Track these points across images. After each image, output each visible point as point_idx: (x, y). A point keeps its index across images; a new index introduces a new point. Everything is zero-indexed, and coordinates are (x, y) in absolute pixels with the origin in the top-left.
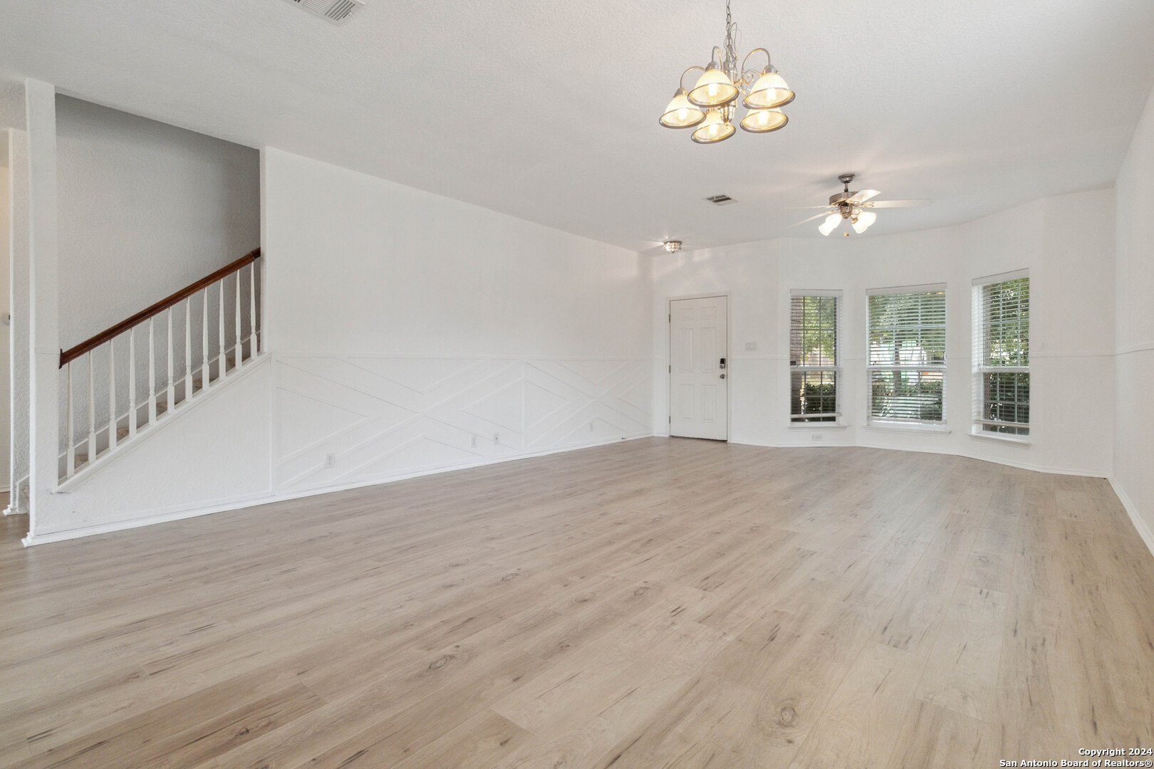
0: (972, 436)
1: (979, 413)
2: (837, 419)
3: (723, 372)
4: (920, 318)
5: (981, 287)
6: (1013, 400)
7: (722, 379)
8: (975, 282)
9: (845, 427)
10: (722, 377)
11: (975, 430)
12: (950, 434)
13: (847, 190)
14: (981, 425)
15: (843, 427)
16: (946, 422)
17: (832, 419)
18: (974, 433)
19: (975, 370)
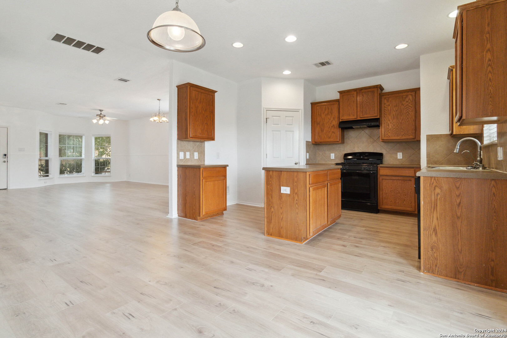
3: (6, 160)
4: (67, 138)
5: (94, 137)
6: (99, 168)
7: (4, 163)
8: (93, 135)
12: (85, 176)
13: (101, 114)
14: (95, 173)
15: (52, 178)
16: (83, 173)
17: (48, 176)
18: (93, 175)
19: (93, 159)
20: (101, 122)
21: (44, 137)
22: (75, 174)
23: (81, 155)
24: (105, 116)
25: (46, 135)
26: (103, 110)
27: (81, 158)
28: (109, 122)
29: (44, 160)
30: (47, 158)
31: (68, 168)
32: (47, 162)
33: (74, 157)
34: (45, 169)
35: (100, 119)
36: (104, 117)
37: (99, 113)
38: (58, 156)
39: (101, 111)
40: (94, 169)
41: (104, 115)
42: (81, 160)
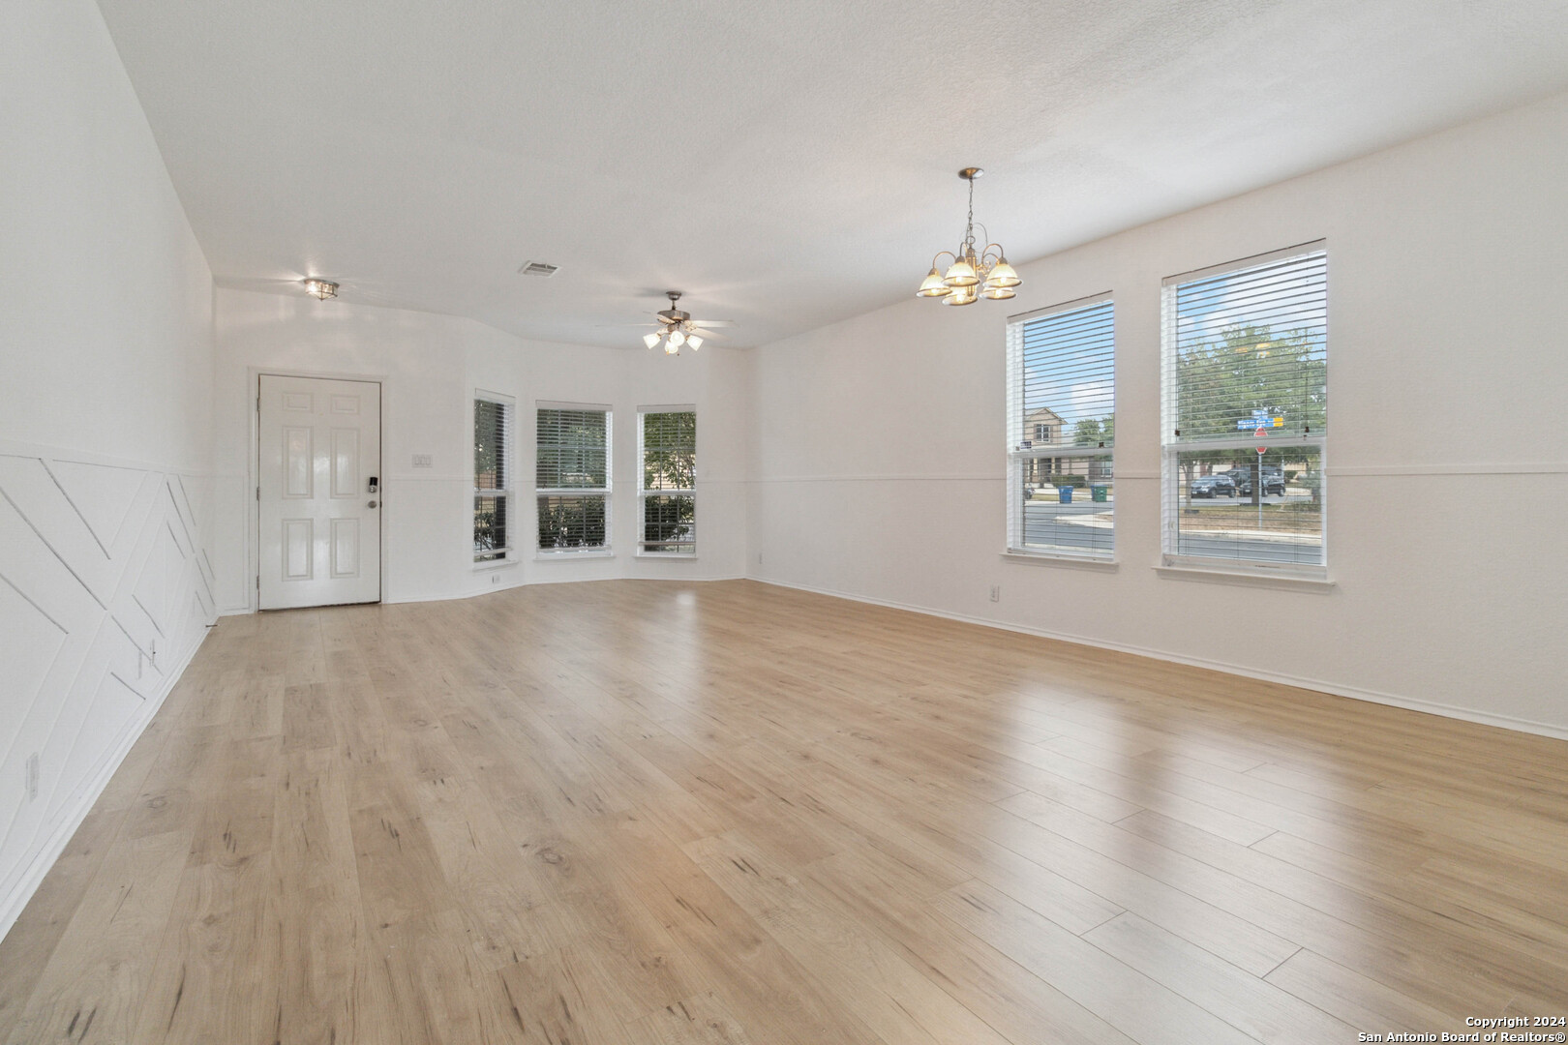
0: (637, 558)
1: (641, 536)
2: (507, 555)
3: (376, 497)
5: (643, 415)
6: (658, 521)
7: (370, 509)
8: (639, 409)
9: (516, 564)
10: (372, 505)
11: (640, 551)
12: (614, 557)
13: (674, 308)
14: (643, 548)
15: (515, 564)
16: (610, 547)
17: (502, 556)
18: (638, 555)
19: (638, 494)
20: (676, 339)
21: (491, 419)
22: (583, 552)
23: (600, 481)
24: (687, 317)
25: (499, 409)
26: (680, 295)
27: (602, 490)
28: (701, 341)
29: (490, 499)
30: (500, 493)
31: (564, 527)
32: (501, 502)
33: (580, 489)
34: (493, 530)
35: (671, 329)
36: (686, 322)
37: (667, 305)
38: (535, 484)
39: (673, 295)
40: (643, 532)
41: (685, 313)
42: (601, 498)
